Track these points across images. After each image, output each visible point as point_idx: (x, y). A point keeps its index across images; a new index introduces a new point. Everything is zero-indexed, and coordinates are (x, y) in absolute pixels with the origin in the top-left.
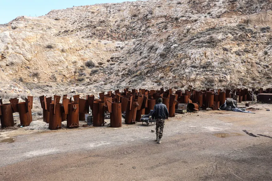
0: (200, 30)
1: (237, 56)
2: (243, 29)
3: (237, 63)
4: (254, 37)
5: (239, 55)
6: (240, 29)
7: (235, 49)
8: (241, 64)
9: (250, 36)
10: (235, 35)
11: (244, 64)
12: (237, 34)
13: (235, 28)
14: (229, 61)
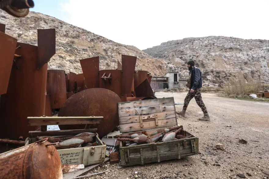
0: (33, 38)
1: (71, 64)
2: (70, 46)
3: (71, 68)
4: (79, 53)
5: (72, 63)
6: (69, 45)
7: (68, 58)
8: (74, 70)
9: (76, 52)
10: (66, 49)
11: (76, 70)
12: (68, 48)
13: (65, 44)
14: (65, 66)
